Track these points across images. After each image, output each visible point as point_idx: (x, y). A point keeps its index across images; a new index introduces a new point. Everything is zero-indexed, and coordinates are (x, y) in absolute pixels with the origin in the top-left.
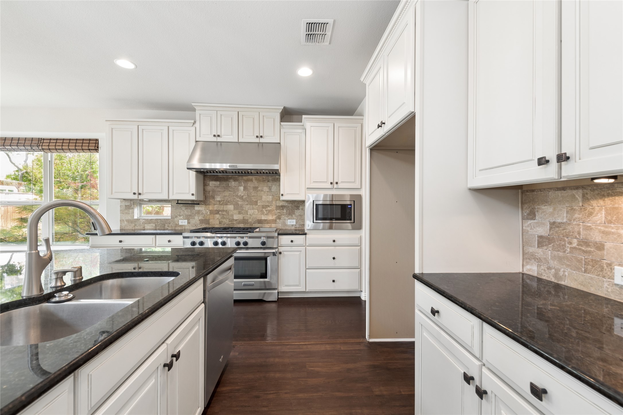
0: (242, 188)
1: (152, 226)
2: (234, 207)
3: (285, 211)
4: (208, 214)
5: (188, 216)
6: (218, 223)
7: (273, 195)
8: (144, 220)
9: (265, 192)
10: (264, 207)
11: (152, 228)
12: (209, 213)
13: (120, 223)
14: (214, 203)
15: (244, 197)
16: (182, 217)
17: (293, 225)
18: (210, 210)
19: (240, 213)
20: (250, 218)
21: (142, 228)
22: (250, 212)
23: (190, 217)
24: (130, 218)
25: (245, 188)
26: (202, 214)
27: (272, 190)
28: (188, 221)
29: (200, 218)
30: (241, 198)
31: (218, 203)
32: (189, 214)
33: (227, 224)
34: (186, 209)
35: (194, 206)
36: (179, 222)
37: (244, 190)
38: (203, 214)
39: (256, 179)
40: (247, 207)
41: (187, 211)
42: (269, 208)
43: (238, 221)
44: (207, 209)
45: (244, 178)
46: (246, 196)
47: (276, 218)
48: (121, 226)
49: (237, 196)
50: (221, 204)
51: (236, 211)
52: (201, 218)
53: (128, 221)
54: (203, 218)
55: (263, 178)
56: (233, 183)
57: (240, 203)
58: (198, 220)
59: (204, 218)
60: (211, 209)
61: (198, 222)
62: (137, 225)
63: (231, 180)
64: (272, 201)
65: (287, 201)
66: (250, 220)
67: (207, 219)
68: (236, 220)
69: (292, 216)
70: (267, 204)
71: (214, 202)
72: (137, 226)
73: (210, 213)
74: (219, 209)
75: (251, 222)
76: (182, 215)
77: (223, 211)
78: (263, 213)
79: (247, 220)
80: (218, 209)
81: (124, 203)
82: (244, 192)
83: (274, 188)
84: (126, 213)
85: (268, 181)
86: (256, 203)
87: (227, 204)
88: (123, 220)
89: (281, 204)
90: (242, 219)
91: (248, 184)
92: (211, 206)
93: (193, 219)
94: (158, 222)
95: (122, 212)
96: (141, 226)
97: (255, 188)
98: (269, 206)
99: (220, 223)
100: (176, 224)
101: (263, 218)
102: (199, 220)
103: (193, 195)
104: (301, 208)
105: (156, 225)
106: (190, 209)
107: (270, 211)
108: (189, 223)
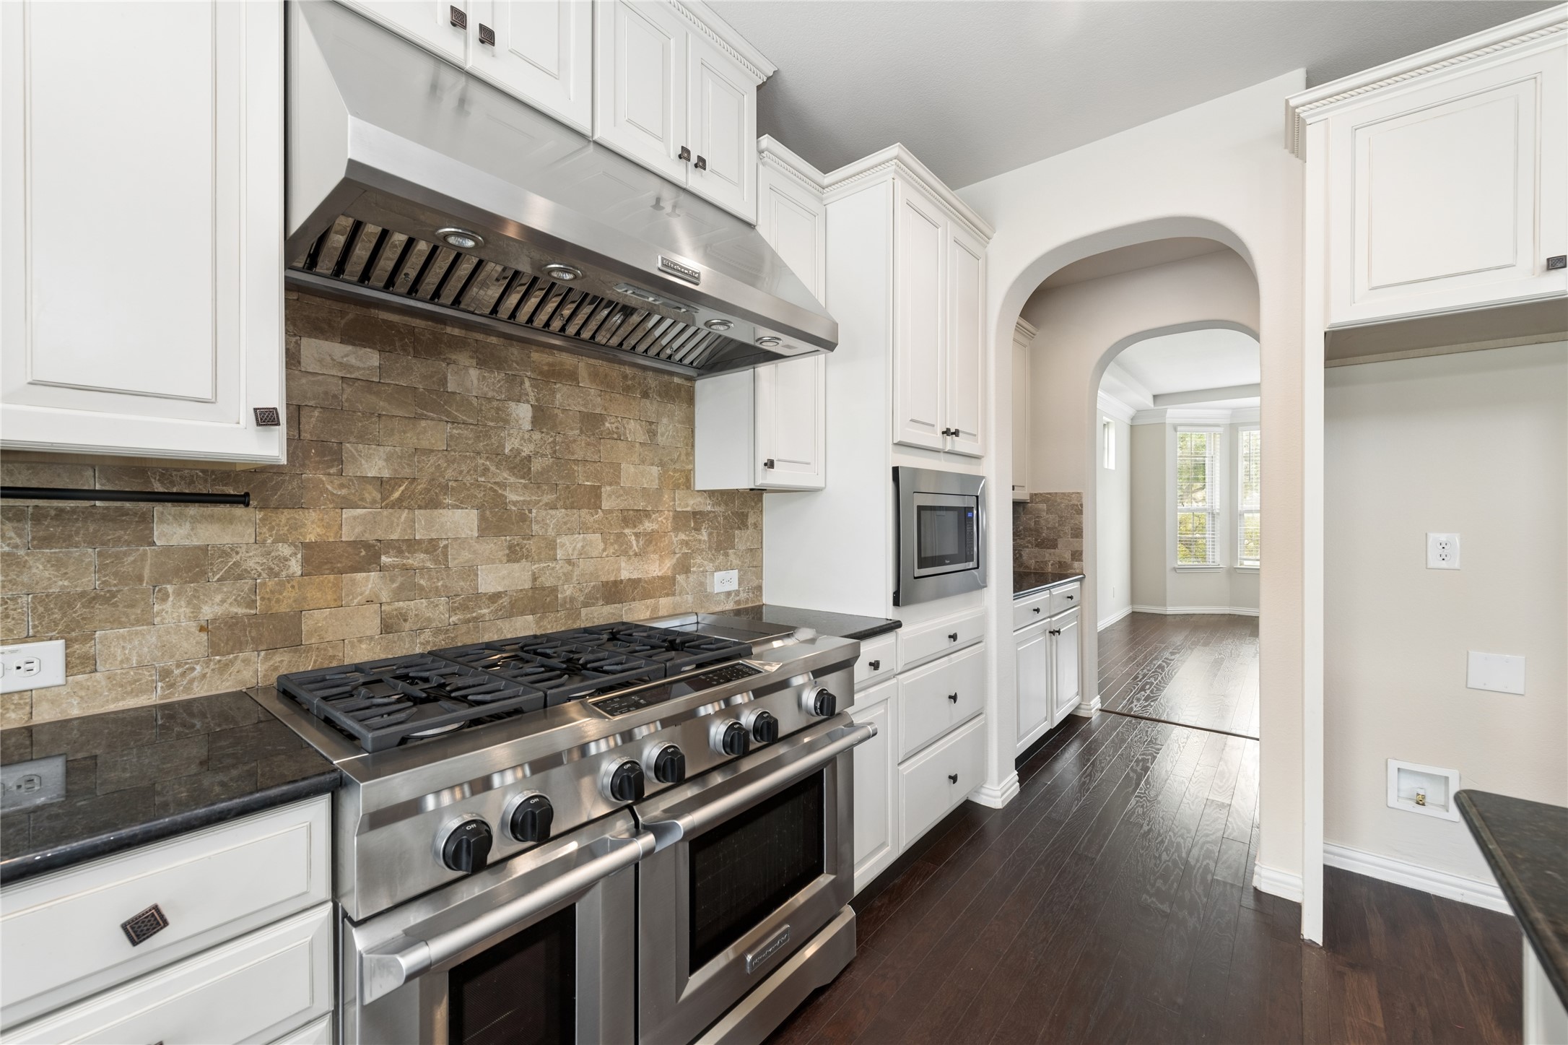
0: (523, 412)
2: (482, 518)
3: (704, 536)
4: (290, 578)
5: (66, 601)
6: (372, 625)
7: (662, 464)
9: (631, 445)
10: (631, 517)
12: (295, 567)
14: (344, 492)
15: (536, 465)
17: (729, 594)
18: (307, 546)
19: (514, 554)
20: (568, 577)
22: (568, 545)
23: (101, 611)
25: (541, 417)
26: (236, 574)
27: (661, 440)
28: (67, 647)
29: (208, 611)
30: (520, 465)
31: (372, 493)
32: (90, 581)
33: (438, 631)
34: (45, 541)
35: (146, 520)
37: (535, 421)
38: (240, 577)
39: (594, 376)
40: (548, 520)
41: (54, 565)
42: (648, 526)
43: (505, 601)
44: (281, 539)
45: (535, 356)
46: (549, 461)
47: (674, 568)
49: (496, 454)
50: (398, 504)
51: (495, 546)
52: (219, 610)
54: (241, 611)
55: (625, 377)
56: (474, 373)
57: (512, 496)
58: (193, 627)
59: (252, 604)
60: (311, 538)
61: (195, 644)
63: (463, 359)
64: (660, 490)
65: (711, 493)
66: (567, 591)
67: (283, 608)
68: (495, 597)
69: (726, 555)
70: (641, 505)
71: (342, 486)
73: (306, 561)
74: (380, 534)
75: (572, 599)
77: (412, 545)
78: (624, 552)
79: (554, 590)
80: (369, 537)
82: (537, 436)
83: (668, 430)
85: (645, 395)
86: (593, 498)
87: (434, 504)
89: (692, 503)
90: (528, 585)
91: (553, 393)
92: (313, 515)
93: (138, 622)
97: (591, 422)
98: (647, 514)
99: (388, 627)
101: (625, 575)
102: (202, 629)
103: (266, 418)
104: (751, 520)
106: (91, 544)
107: (650, 538)
108: (79, 664)
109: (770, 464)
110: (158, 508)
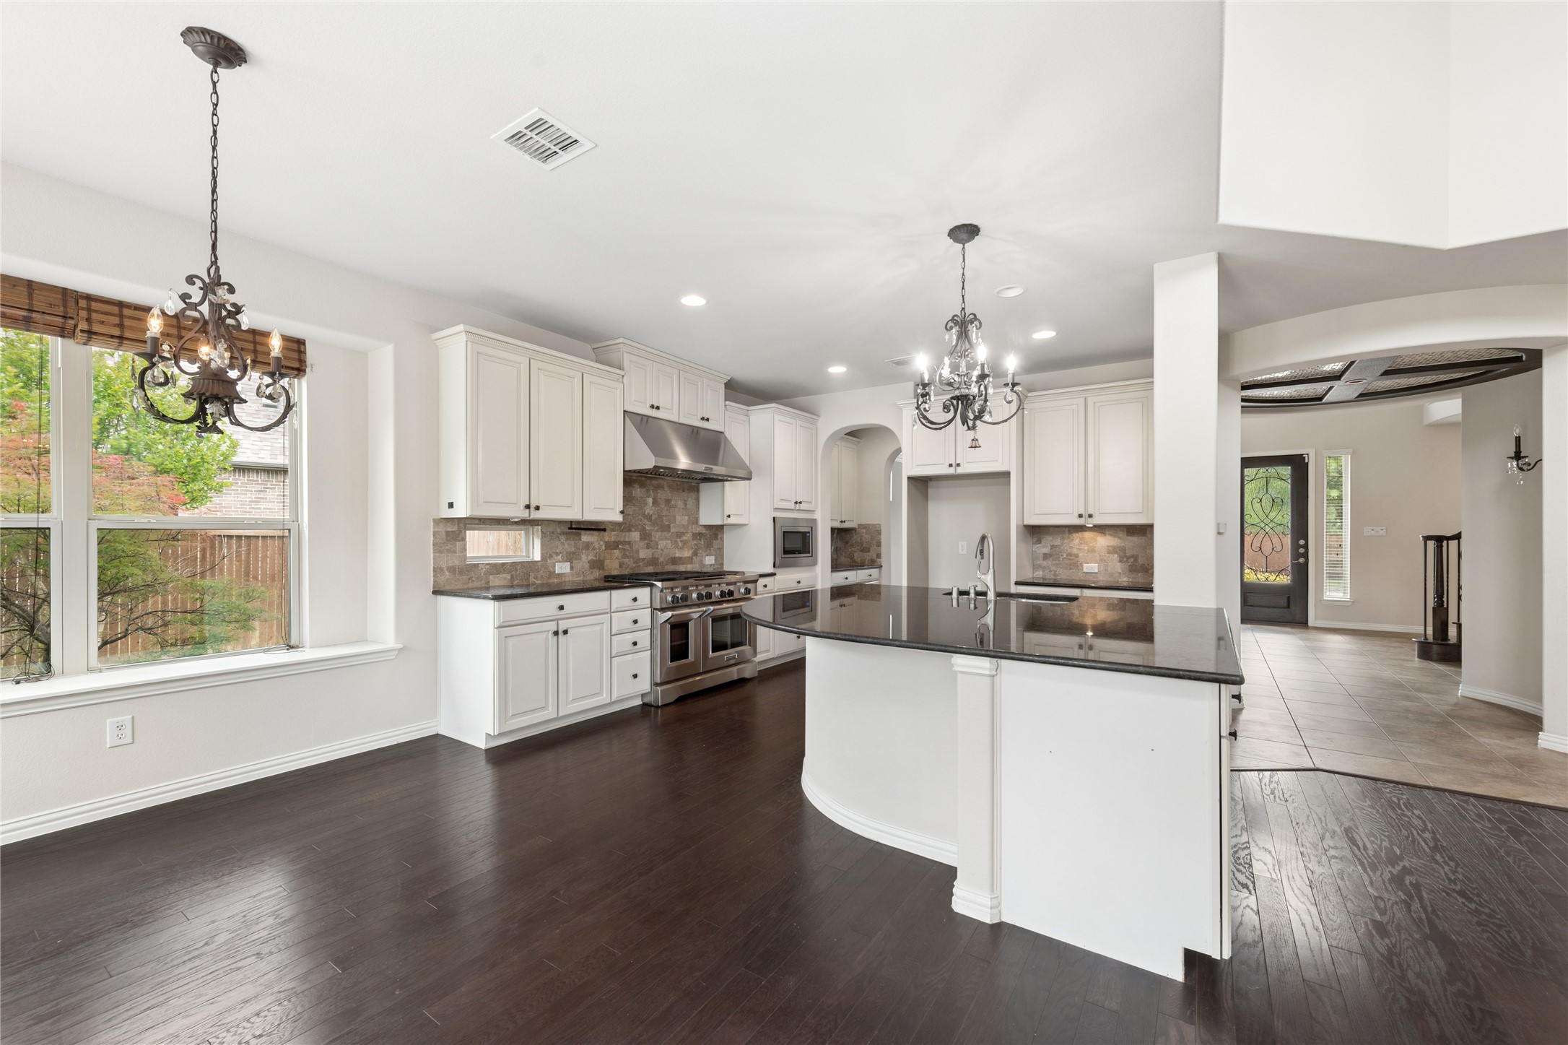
0: (650, 500)
1: (505, 578)
2: (641, 535)
3: (702, 542)
4: (602, 550)
5: (570, 553)
6: (617, 565)
7: (688, 515)
8: (487, 567)
9: (679, 509)
10: (679, 535)
11: (505, 583)
12: (604, 548)
13: (432, 575)
14: (612, 527)
15: (653, 518)
16: (559, 557)
17: (711, 565)
19: (648, 547)
20: (661, 554)
21: (483, 585)
22: (662, 544)
23: (574, 556)
24: (457, 562)
25: (655, 502)
26: (594, 549)
27: (688, 506)
28: (570, 564)
29: (590, 558)
30: (649, 518)
31: (617, 528)
32: (573, 549)
33: (631, 569)
34: (567, 539)
35: (580, 535)
36: (555, 567)
37: (653, 503)
39: (670, 487)
40: (657, 535)
41: (569, 544)
42: (684, 538)
43: (646, 561)
44: (601, 540)
45: (653, 482)
46: (656, 516)
47: (692, 554)
48: (435, 582)
49: (643, 514)
50: (622, 531)
51: (643, 544)
53: (452, 570)
54: (594, 558)
55: (678, 485)
56: (639, 490)
57: (647, 528)
59: (596, 557)
60: (606, 540)
61: (587, 566)
62: (474, 579)
63: (636, 486)
64: (688, 525)
65: (705, 526)
66: (661, 560)
67: (601, 559)
68: (643, 560)
69: (710, 550)
70: (682, 530)
72: (472, 581)
73: (605, 546)
74: (619, 539)
75: (663, 562)
76: (561, 553)
77: (625, 543)
78: (677, 547)
79: (658, 559)
80: (617, 540)
81: (442, 529)
82: (653, 508)
83: (691, 503)
84: (448, 551)
85: (683, 491)
86: (667, 528)
87: (630, 531)
88: (441, 569)
89: (698, 530)
90: (651, 557)
91: (657, 493)
92: (607, 534)
93: (579, 559)
94: (516, 570)
95: (438, 548)
96: (481, 580)
97: (668, 501)
98: (684, 534)
99: (620, 567)
100: (551, 572)
101: (677, 555)
102: (588, 562)
104: (719, 537)
105: (512, 576)
106: (573, 540)
107: (685, 542)
108: (572, 568)
109: (729, 516)
110: (583, 532)
